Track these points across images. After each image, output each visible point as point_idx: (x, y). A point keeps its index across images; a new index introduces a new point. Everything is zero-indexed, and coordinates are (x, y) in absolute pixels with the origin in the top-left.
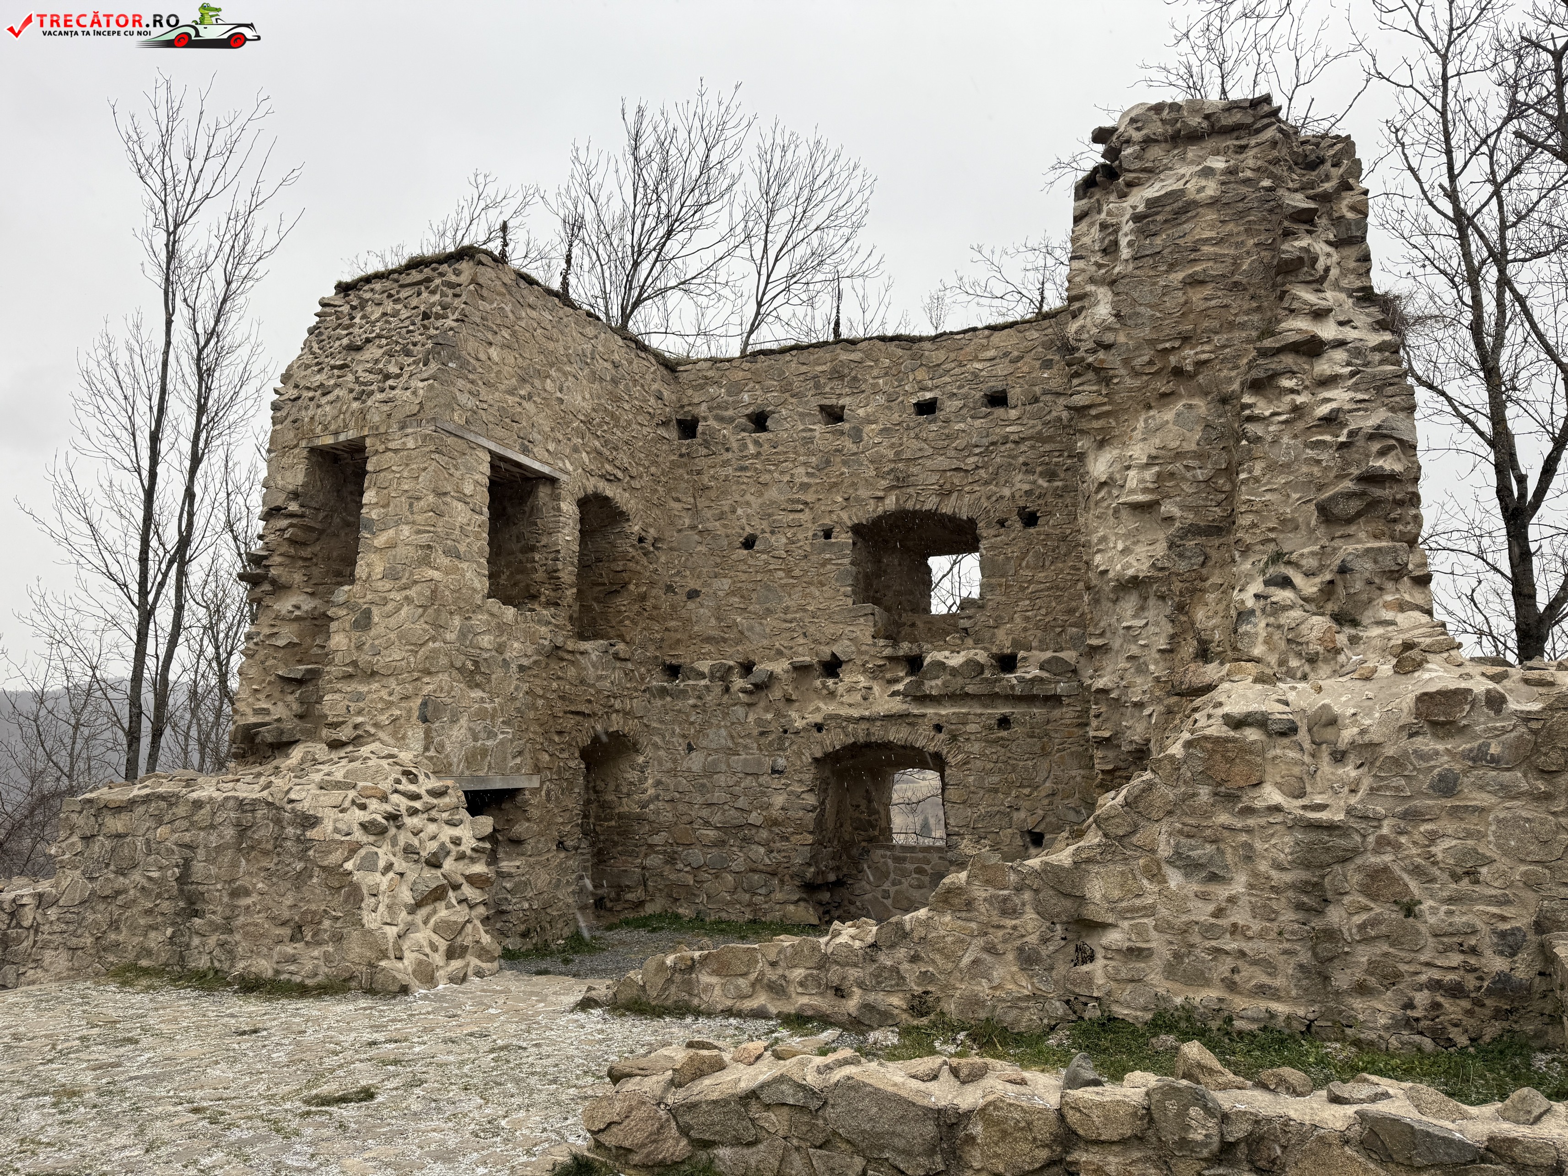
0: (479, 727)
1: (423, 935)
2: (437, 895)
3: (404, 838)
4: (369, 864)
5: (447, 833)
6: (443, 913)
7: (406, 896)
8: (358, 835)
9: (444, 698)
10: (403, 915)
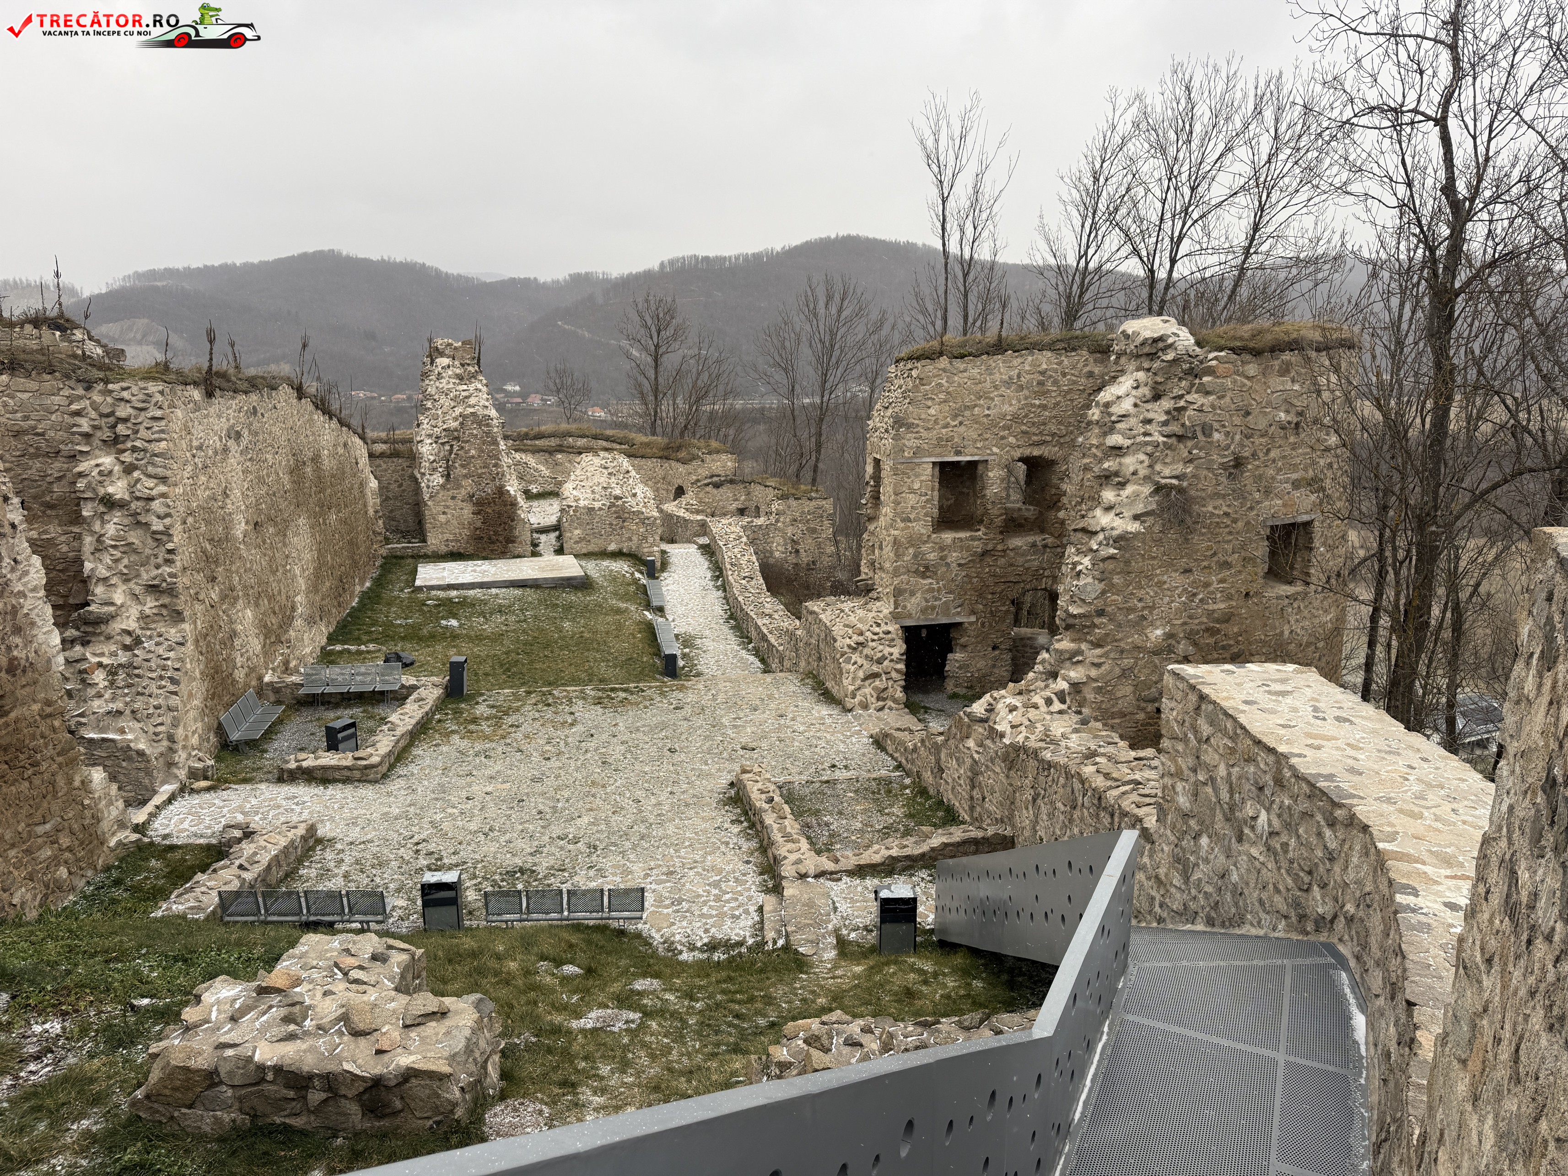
0: (928, 596)
1: (868, 690)
2: (876, 675)
3: (867, 651)
4: (848, 660)
5: (887, 650)
6: (877, 683)
7: (861, 674)
8: (846, 649)
9: (904, 586)
10: (859, 682)
